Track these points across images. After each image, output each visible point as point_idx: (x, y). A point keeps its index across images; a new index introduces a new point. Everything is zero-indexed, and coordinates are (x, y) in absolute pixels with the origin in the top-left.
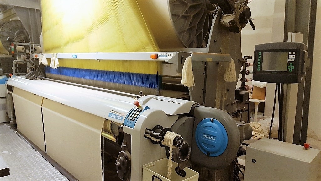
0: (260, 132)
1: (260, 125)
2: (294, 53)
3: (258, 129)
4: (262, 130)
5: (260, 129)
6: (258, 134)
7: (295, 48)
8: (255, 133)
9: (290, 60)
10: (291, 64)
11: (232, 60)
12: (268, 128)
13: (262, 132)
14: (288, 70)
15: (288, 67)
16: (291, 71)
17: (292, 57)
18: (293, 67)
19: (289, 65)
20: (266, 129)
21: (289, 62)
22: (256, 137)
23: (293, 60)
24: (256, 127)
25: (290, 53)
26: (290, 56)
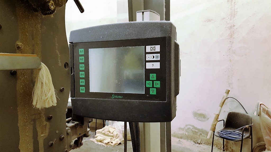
0: (115, 137)
1: (114, 128)
2: (158, 48)
3: (113, 133)
4: (117, 134)
5: (115, 133)
6: (114, 139)
7: (158, 34)
8: (111, 139)
9: (149, 66)
10: (153, 76)
11: (43, 65)
12: (123, 131)
13: (117, 136)
14: (147, 90)
15: (147, 82)
16: (155, 93)
17: (154, 59)
18: (158, 84)
19: (147, 78)
20: (121, 132)
21: (149, 72)
22: (112, 143)
23: (157, 66)
24: (111, 131)
25: (148, 48)
26: (149, 57)
